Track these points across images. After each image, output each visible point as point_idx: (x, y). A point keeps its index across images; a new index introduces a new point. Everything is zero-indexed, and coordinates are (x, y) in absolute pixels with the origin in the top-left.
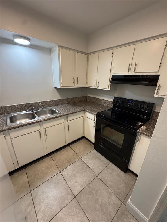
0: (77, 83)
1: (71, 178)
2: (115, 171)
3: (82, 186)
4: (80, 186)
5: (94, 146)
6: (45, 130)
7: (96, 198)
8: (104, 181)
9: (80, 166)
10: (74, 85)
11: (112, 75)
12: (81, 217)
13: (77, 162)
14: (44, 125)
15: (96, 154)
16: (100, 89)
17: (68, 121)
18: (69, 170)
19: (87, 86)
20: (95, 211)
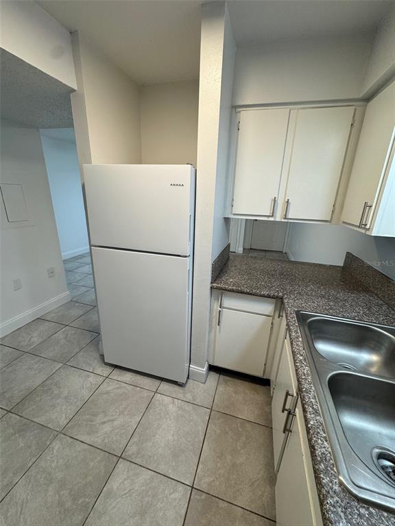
4: (115, 489)
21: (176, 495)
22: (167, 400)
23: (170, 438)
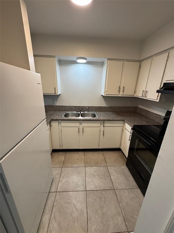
0: (123, 92)
1: (90, 176)
2: (138, 198)
3: (96, 187)
4: (94, 186)
5: (126, 161)
6: (83, 128)
7: (103, 205)
8: (118, 198)
9: (103, 172)
10: (119, 93)
11: (164, 83)
12: (83, 207)
13: (102, 167)
14: (83, 124)
15: (125, 171)
16: (148, 99)
17: (104, 127)
18: (92, 169)
19: (135, 96)
20: (95, 213)
21: (88, 169)
22: (60, 184)
23: (75, 176)
